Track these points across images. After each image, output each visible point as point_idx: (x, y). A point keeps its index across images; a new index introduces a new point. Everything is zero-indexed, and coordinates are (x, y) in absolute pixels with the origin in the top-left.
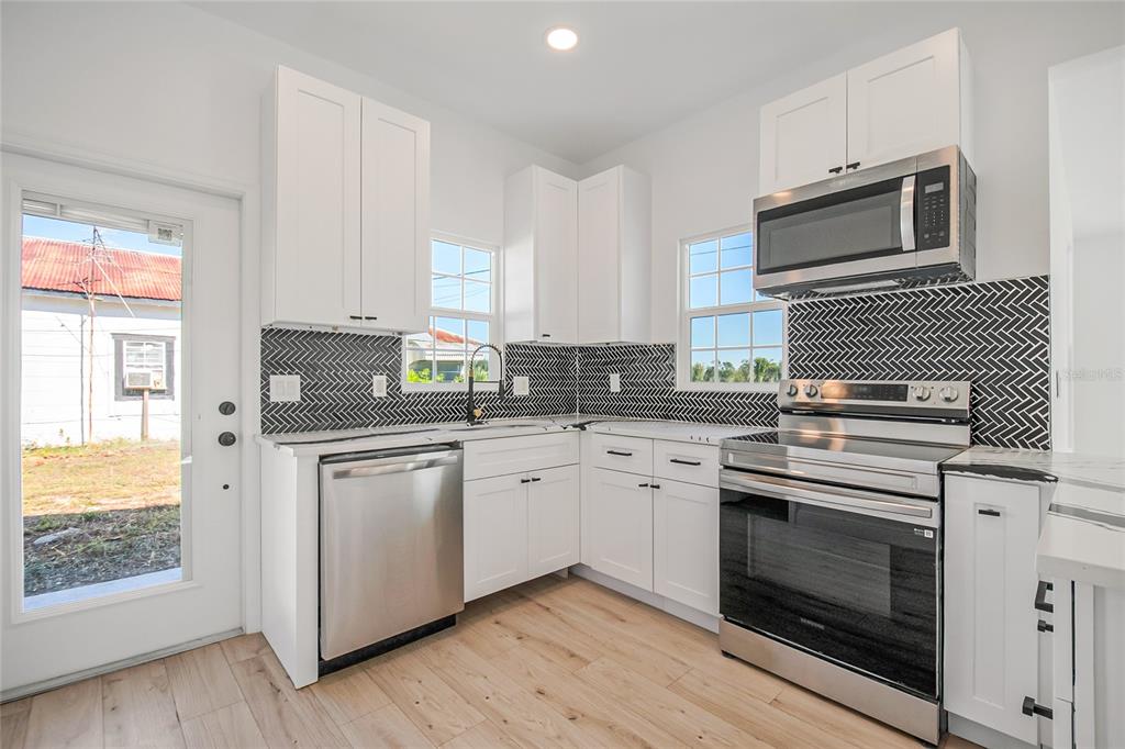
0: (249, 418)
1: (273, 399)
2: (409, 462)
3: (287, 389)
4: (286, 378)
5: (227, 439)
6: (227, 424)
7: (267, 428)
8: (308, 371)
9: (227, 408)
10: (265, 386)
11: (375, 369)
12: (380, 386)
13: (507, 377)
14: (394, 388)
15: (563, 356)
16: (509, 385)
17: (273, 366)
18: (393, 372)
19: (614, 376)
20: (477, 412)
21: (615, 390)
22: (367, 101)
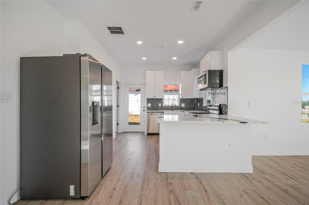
0: (146, 108)
3: (149, 105)
5: (144, 111)
6: (144, 109)
7: (147, 110)
8: (152, 103)
9: (144, 107)
10: (147, 105)
11: (160, 103)
12: (160, 105)
13: (180, 104)
14: (162, 105)
15: (192, 100)
16: (181, 105)
17: (148, 103)
18: (162, 103)
19: (199, 103)
20: (173, 109)
21: (199, 106)
22: (156, 71)
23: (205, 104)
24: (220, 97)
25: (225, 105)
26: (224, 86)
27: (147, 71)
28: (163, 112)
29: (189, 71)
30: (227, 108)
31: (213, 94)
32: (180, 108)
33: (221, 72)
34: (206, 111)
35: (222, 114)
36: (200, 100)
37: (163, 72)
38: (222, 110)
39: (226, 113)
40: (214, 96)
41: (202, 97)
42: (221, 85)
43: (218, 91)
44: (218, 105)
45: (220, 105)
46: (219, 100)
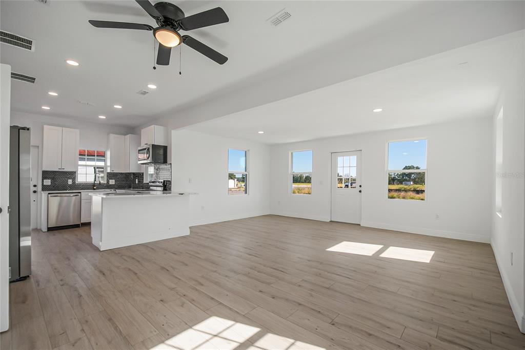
0: (40, 188)
1: (44, 184)
2: (72, 195)
3: (48, 182)
4: (47, 180)
5: (35, 192)
6: (35, 189)
7: (43, 190)
8: (53, 179)
9: (35, 186)
10: (43, 182)
11: (70, 178)
12: (70, 182)
13: (107, 180)
14: (74, 182)
15: (127, 175)
16: (108, 182)
17: (44, 178)
18: (74, 179)
19: (137, 180)
20: (95, 188)
21: (137, 182)
22: (64, 128)
23: (146, 180)
24: (164, 173)
25: (169, 181)
26: (169, 162)
27: (45, 126)
28: (80, 193)
29: (123, 136)
30: (171, 184)
31: (157, 170)
32: (108, 186)
33: (165, 148)
34: (147, 188)
35: (166, 190)
36: (140, 176)
37: (78, 131)
38: (166, 187)
39: (170, 189)
40: (158, 172)
41: (142, 172)
42: (165, 162)
43: (163, 166)
44: (162, 181)
45: (164, 181)
46: (163, 176)
